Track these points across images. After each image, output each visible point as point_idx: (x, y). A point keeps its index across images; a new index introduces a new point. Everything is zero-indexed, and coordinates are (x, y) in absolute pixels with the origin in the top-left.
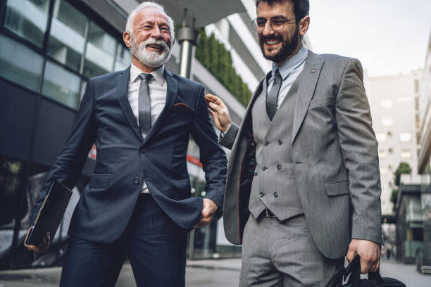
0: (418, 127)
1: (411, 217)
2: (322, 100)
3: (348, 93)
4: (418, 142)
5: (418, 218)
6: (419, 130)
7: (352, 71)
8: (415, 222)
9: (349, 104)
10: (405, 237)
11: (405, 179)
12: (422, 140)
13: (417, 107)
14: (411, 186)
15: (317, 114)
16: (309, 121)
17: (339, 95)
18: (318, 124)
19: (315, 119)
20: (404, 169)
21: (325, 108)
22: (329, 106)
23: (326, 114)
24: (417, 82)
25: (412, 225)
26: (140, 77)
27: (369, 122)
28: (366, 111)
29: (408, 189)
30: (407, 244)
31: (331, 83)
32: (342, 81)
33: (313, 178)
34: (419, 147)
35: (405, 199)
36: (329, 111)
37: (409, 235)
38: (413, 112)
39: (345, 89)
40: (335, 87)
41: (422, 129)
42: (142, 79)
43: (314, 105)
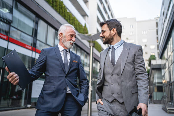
0: (158, 42)
1: (156, 80)
2: (130, 59)
3: (138, 57)
4: (158, 49)
5: (160, 81)
6: (158, 44)
7: (140, 50)
8: (158, 83)
9: (139, 61)
10: (153, 91)
11: (153, 62)
12: (159, 48)
13: (157, 34)
14: (156, 65)
15: (129, 64)
16: (126, 67)
17: (136, 58)
18: (129, 68)
19: (128, 66)
20: (153, 58)
21: (132, 62)
22: (133, 62)
23: (132, 64)
24: (157, 23)
25: (157, 85)
26: (63, 50)
27: (144, 67)
28: (144, 63)
29: (155, 67)
30: (154, 93)
31: (133, 54)
32: (137, 53)
33: (128, 87)
34: (158, 51)
35: (153, 71)
36: (133, 63)
37: (155, 89)
38: (156, 36)
39: (137, 56)
40: (135, 55)
41: (160, 43)
42: (64, 51)
43: (128, 61)
